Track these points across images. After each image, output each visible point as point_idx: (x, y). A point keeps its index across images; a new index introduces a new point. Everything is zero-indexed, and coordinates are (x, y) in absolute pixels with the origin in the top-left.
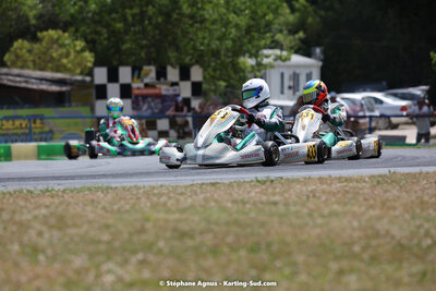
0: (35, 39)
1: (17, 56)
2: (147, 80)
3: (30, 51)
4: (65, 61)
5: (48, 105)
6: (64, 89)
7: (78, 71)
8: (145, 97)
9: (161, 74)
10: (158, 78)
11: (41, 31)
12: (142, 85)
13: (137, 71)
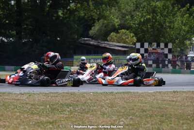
0: (117, 32)
1: (112, 38)
2: (153, 47)
3: (116, 36)
4: (127, 40)
5: (121, 55)
6: (126, 49)
7: (131, 43)
8: (152, 53)
9: (158, 45)
10: (157, 47)
11: (120, 30)
12: (152, 49)
13: (150, 44)
